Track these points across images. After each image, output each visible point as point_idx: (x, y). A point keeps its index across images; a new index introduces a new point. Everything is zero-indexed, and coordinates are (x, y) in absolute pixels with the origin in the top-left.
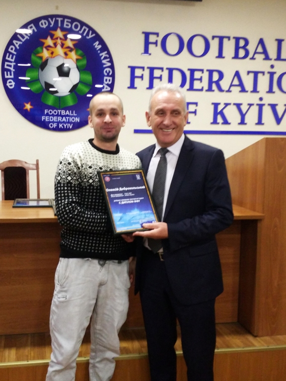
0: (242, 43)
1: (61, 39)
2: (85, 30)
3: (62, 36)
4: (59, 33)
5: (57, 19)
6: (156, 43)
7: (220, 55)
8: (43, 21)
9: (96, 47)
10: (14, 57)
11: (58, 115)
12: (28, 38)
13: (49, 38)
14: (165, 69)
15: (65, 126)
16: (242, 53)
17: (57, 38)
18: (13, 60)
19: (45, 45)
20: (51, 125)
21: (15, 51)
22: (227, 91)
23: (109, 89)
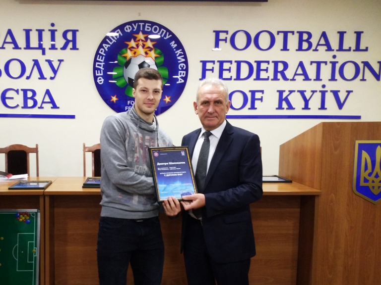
0: (305, 37)
1: (142, 40)
2: (163, 32)
3: (143, 39)
4: (141, 36)
5: (139, 24)
6: (225, 40)
7: (285, 48)
8: (127, 26)
9: (172, 46)
13: (132, 41)
14: (233, 62)
16: (305, 45)
17: (139, 41)
18: (102, 61)
19: (129, 47)
21: (104, 53)
22: (291, 80)
23: (183, 81)
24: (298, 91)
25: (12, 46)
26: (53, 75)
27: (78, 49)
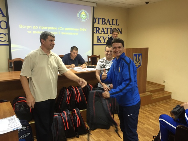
0: (104, 20)
7: (99, 23)
16: (104, 23)
22: (100, 33)
24: (102, 37)
25: (2, 15)
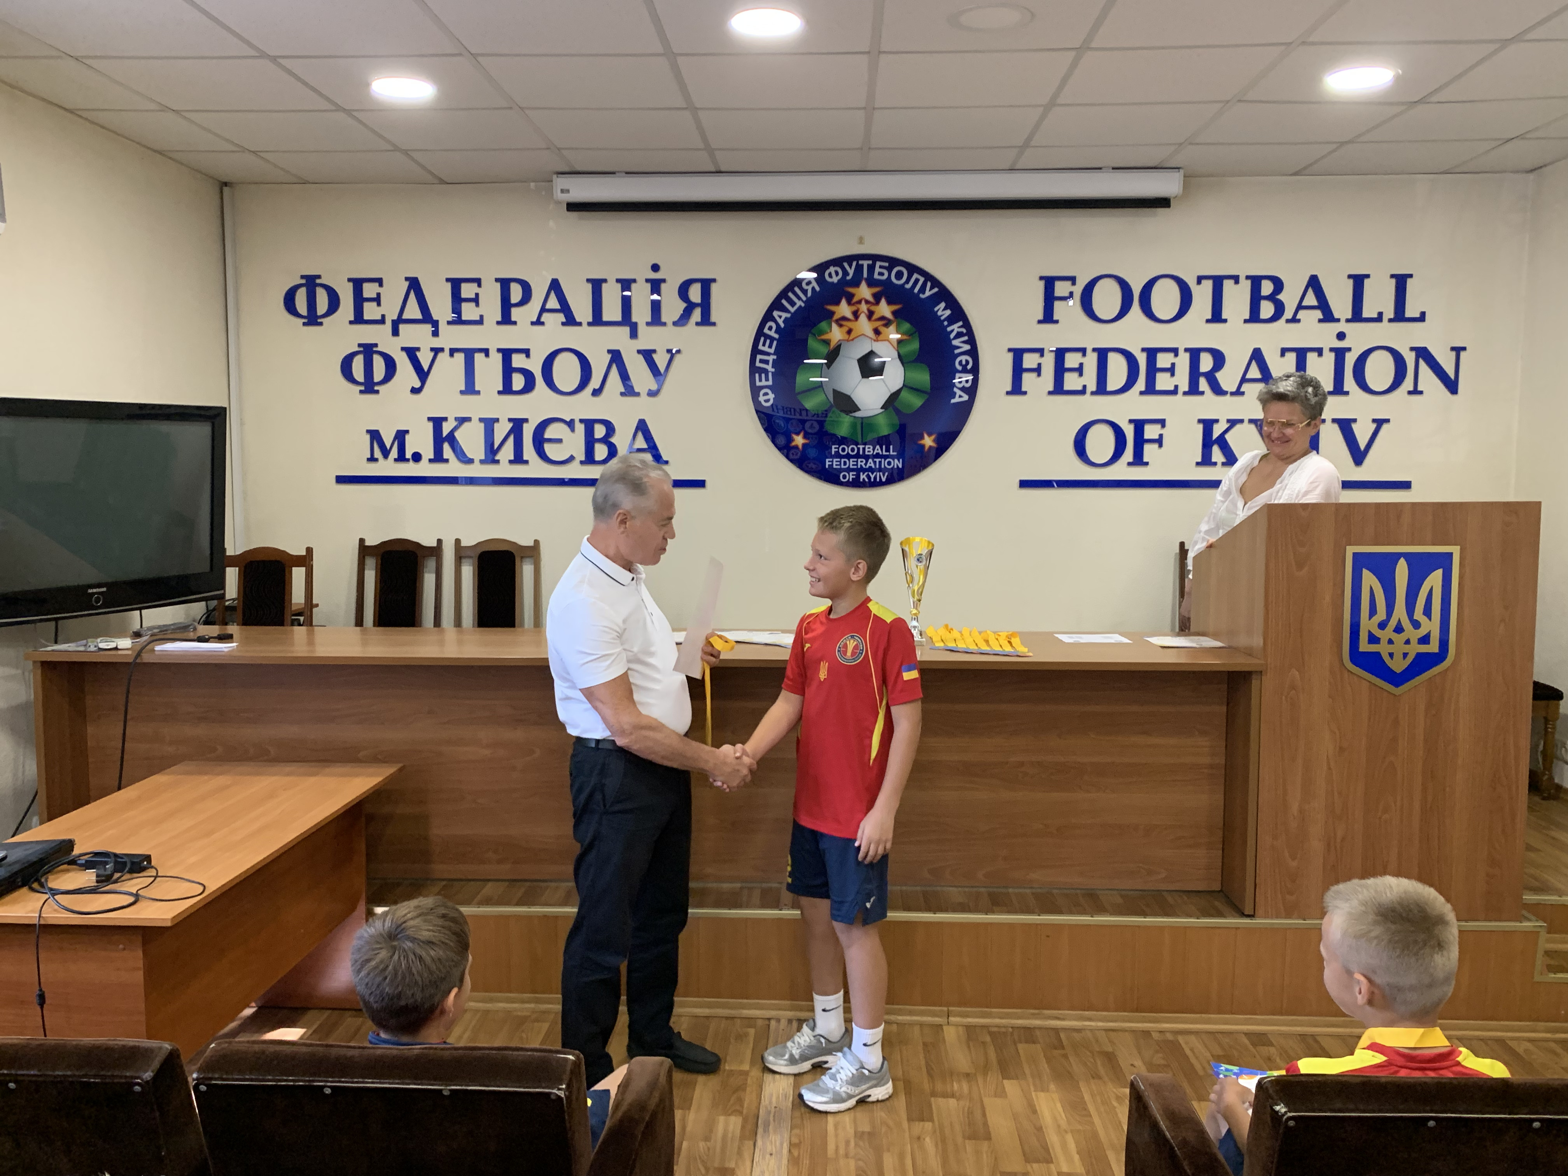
0: (1267, 288)
1: (867, 302)
2: (917, 281)
3: (871, 299)
4: (864, 292)
5: (861, 262)
6: (1069, 298)
7: (1217, 317)
8: (832, 269)
9: (939, 313)
10: (775, 343)
11: (858, 456)
12: (803, 305)
13: (844, 302)
14: (1089, 351)
15: (872, 477)
16: (1267, 309)
17: (859, 302)
18: (772, 351)
19: (836, 317)
20: (844, 477)
21: (776, 332)
22: (1232, 394)
23: (966, 398)
24: (1251, 421)
25: (561, 317)
26: (654, 387)
27: (714, 324)
